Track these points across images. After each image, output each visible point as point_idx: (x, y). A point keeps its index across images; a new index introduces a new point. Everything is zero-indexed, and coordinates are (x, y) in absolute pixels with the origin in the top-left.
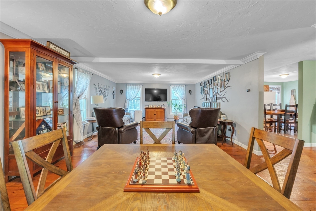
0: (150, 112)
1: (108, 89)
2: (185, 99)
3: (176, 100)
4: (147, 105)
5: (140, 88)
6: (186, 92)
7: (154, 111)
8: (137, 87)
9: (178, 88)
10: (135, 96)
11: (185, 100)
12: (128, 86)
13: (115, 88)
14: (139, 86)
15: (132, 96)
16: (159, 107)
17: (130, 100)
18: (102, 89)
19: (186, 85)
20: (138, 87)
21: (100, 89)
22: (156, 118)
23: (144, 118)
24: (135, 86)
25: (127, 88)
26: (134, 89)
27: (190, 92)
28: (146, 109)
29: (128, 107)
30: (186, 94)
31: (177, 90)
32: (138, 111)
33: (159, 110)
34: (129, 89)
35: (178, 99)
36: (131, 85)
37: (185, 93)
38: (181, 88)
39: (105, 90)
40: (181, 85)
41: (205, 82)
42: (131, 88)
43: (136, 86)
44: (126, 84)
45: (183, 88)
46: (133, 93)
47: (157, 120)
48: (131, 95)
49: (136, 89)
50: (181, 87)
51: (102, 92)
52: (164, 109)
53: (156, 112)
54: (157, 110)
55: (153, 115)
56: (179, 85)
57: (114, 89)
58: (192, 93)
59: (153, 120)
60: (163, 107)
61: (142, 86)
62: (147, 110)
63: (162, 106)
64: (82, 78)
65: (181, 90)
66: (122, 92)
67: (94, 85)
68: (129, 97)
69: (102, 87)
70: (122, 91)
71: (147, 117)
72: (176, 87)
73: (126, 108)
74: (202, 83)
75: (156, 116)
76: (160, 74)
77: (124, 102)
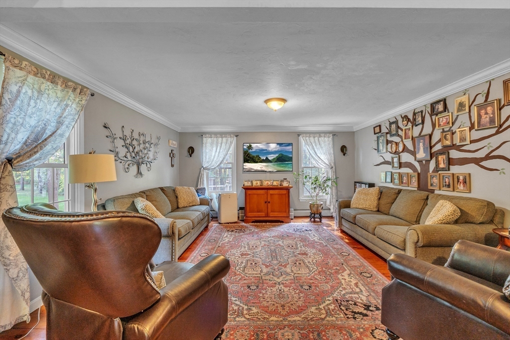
0: (256, 196)
1: (156, 145)
2: (333, 165)
3: (311, 167)
4: (249, 181)
5: (231, 143)
6: (334, 151)
7: (266, 195)
8: (224, 139)
9: (317, 141)
10: (221, 159)
11: (332, 167)
12: (204, 139)
13: (174, 142)
14: (230, 139)
15: (215, 159)
16: (275, 183)
17: (208, 169)
18: (135, 142)
19: (334, 134)
20: (227, 140)
21: (128, 141)
22: (269, 211)
23: (241, 208)
24: (221, 139)
25: (203, 143)
26: (219, 145)
27: (343, 149)
28: (246, 189)
29: (205, 186)
30: (334, 154)
31: (314, 145)
32: (229, 195)
33: (276, 192)
34: (208, 145)
35: (316, 165)
36: (213, 136)
37: (332, 153)
38: (325, 142)
39: (147, 145)
40: (322, 135)
41: (391, 124)
42: (212, 144)
43: (222, 137)
44: (201, 135)
45: (327, 142)
46: (217, 153)
47: (271, 214)
48: (212, 158)
49: (223, 144)
50: (322, 138)
51: (136, 150)
52: (288, 189)
53: (269, 196)
54: (271, 192)
55: (263, 203)
56: (319, 134)
57: (174, 144)
58: (349, 152)
59: (263, 214)
60: (285, 184)
61: (235, 138)
62: (249, 192)
63: (282, 181)
64: (36, 94)
65: (323, 145)
66: (193, 152)
67: (106, 127)
68: (208, 162)
69: (136, 136)
70: (191, 150)
71: (248, 209)
72: (312, 139)
73: (201, 187)
74: (380, 126)
75: (269, 205)
76: (284, 100)
77: (197, 175)
